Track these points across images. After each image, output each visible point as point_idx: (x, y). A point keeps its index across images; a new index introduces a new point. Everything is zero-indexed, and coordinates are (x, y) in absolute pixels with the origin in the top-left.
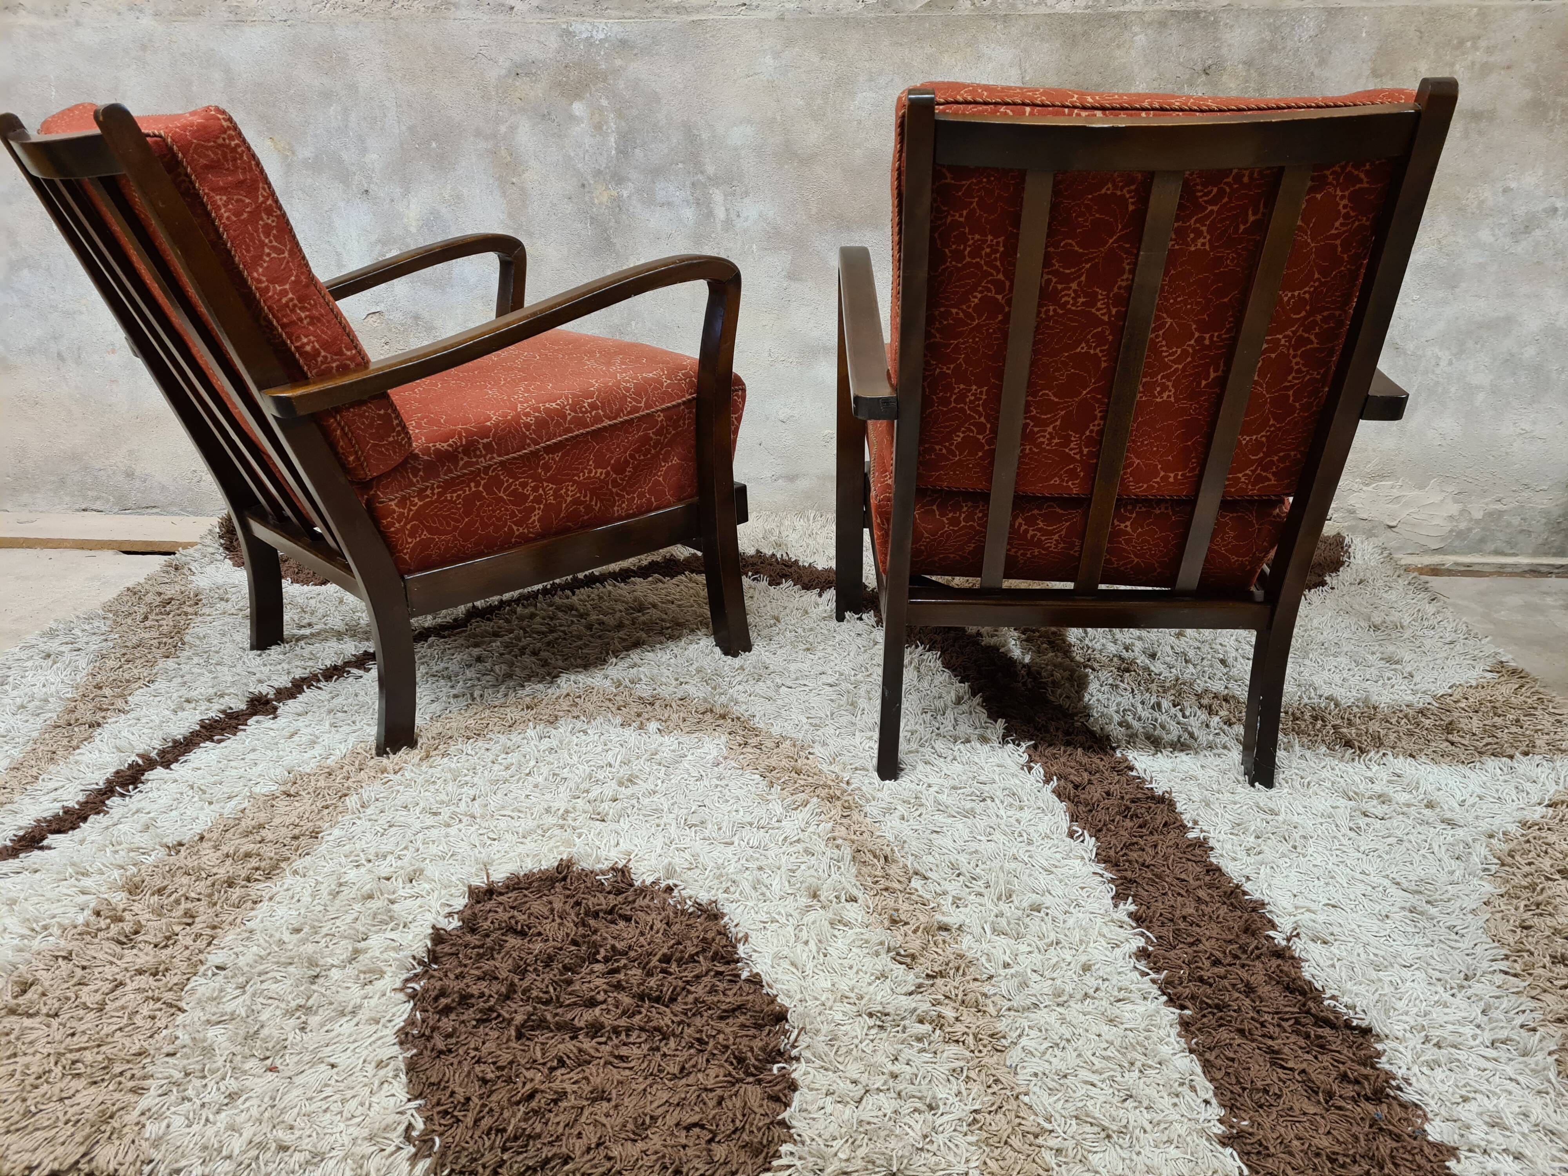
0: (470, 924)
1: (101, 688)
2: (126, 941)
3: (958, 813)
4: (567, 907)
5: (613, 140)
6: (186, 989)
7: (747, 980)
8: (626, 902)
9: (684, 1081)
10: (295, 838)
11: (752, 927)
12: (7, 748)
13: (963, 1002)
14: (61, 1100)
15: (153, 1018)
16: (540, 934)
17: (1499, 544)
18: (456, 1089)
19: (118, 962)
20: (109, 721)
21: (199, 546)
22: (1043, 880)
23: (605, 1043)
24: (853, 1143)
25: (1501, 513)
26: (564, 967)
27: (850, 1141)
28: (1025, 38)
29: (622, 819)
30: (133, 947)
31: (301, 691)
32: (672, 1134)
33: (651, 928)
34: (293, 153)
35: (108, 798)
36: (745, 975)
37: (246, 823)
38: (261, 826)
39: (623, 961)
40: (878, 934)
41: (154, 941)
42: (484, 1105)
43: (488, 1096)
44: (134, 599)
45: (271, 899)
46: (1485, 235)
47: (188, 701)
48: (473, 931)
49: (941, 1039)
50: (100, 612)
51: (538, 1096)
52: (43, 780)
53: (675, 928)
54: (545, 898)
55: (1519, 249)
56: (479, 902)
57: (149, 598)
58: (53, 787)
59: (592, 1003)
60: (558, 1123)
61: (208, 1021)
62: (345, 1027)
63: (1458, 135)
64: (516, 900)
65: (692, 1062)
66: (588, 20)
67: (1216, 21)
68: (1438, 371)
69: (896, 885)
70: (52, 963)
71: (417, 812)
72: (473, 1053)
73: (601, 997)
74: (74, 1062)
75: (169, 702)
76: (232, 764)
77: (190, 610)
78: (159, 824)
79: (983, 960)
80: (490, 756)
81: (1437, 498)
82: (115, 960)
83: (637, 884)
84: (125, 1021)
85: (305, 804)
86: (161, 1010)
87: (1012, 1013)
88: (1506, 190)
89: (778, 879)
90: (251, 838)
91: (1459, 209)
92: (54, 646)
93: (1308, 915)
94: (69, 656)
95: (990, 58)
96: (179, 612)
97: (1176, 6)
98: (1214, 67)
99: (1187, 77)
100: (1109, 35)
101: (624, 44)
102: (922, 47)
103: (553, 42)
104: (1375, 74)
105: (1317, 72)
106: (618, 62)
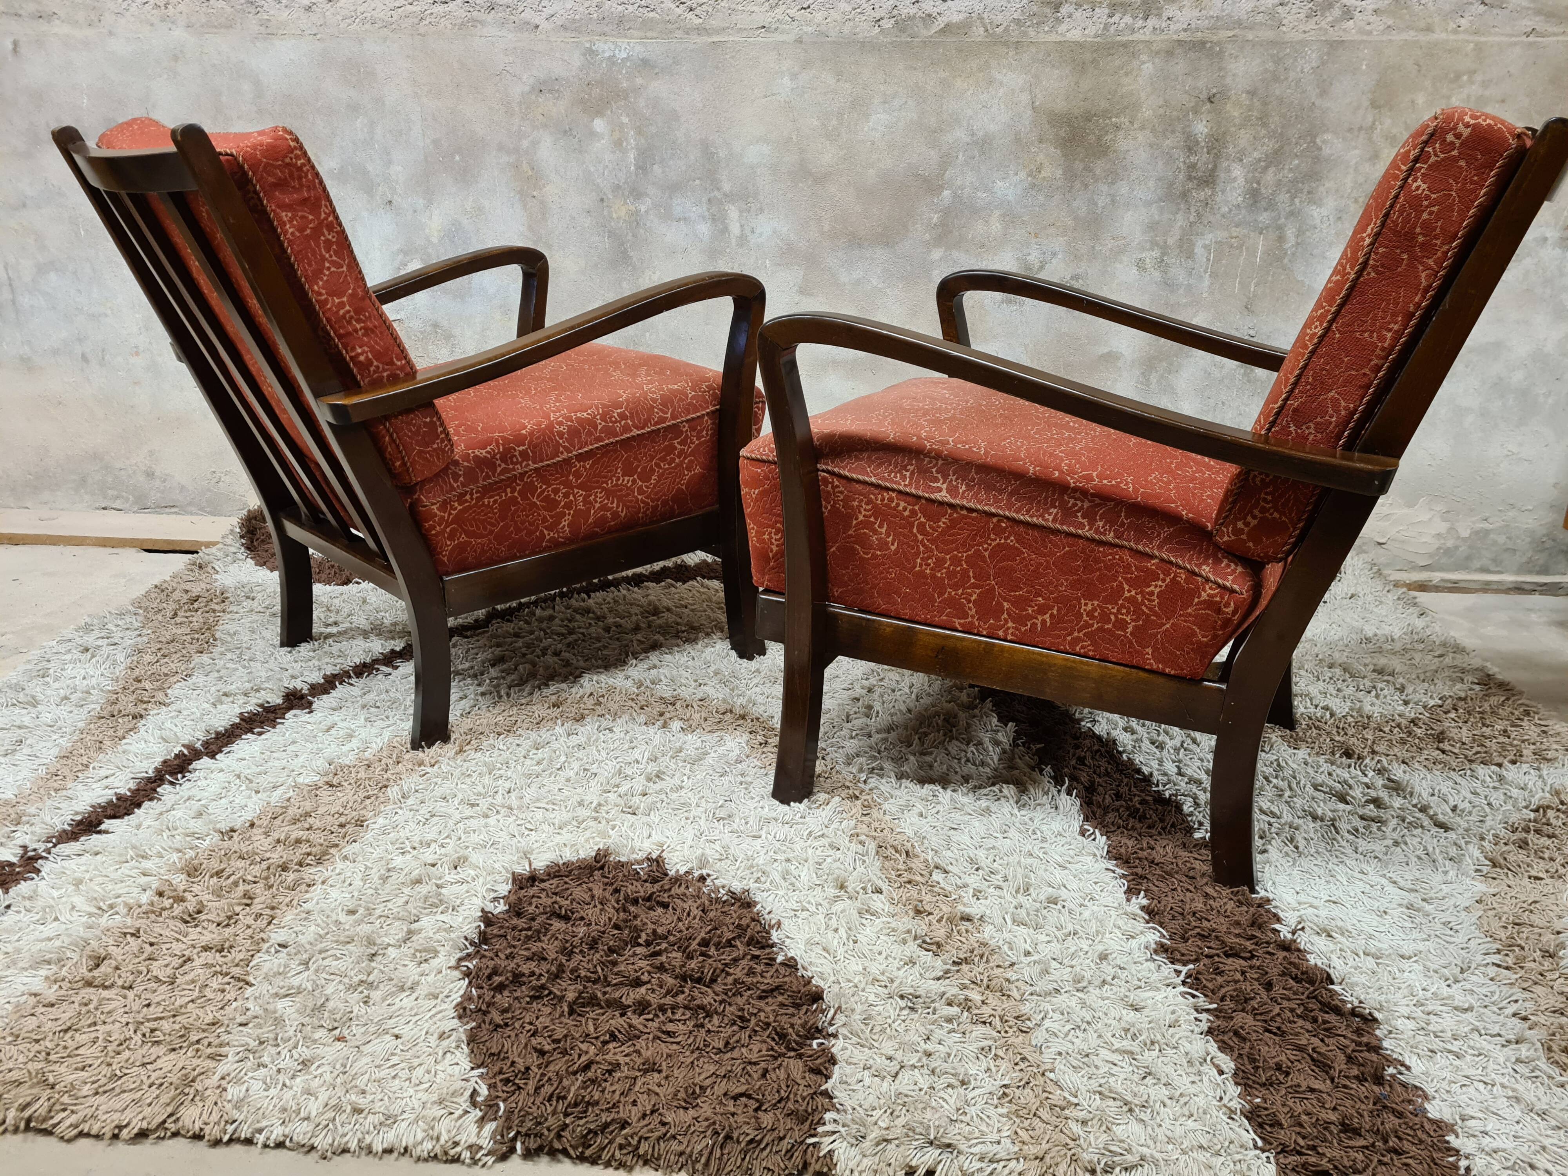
0: (516, 909)
1: (140, 681)
2: (191, 919)
3: (974, 811)
4: (607, 895)
5: (632, 156)
6: (251, 964)
7: (783, 964)
8: (663, 890)
9: (729, 1055)
10: (342, 826)
11: (784, 914)
12: (54, 737)
13: (988, 987)
14: (144, 1065)
15: (223, 991)
16: (582, 918)
17: (1485, 562)
18: (516, 1059)
19: (184, 939)
20: (151, 713)
21: (220, 546)
22: (1059, 875)
23: (652, 1020)
24: (891, 1114)
25: (1487, 532)
26: (609, 949)
27: (889, 1111)
28: (1036, 64)
29: (652, 813)
30: (196, 926)
31: (334, 687)
32: (721, 1103)
33: (688, 915)
35: (159, 786)
36: (780, 958)
37: (292, 812)
38: (308, 815)
39: (664, 945)
40: (906, 922)
41: (218, 920)
42: (543, 1075)
43: (546, 1067)
44: (163, 596)
45: (323, 883)
47: (225, 695)
48: (519, 915)
49: (969, 1020)
50: (131, 608)
51: (594, 1067)
52: (94, 768)
53: (712, 915)
54: (584, 886)
56: (521, 888)
57: (177, 595)
58: (105, 775)
59: (637, 983)
60: (614, 1092)
61: (276, 994)
62: (405, 1001)
64: (558, 887)
65: (736, 1038)
66: (611, 39)
67: (1221, 52)
69: (919, 878)
70: (121, 939)
71: (456, 803)
72: (528, 1027)
73: (645, 978)
74: (153, 1031)
75: (208, 695)
76: (275, 755)
77: (217, 607)
78: (210, 811)
79: (1006, 948)
80: (521, 751)
81: (1425, 516)
82: (181, 937)
83: (672, 873)
84: (196, 994)
85: (347, 795)
86: (229, 983)
87: (1035, 997)
89: (805, 870)
90: (299, 825)
92: (90, 640)
93: (1311, 910)
94: (106, 650)
95: (1001, 83)
96: (207, 609)
97: (1183, 36)
98: (1218, 96)
99: (1192, 104)
100: (1117, 63)
101: (645, 63)
102: (937, 73)
103: (577, 60)
104: (1374, 105)
105: (1318, 102)
106: (639, 81)
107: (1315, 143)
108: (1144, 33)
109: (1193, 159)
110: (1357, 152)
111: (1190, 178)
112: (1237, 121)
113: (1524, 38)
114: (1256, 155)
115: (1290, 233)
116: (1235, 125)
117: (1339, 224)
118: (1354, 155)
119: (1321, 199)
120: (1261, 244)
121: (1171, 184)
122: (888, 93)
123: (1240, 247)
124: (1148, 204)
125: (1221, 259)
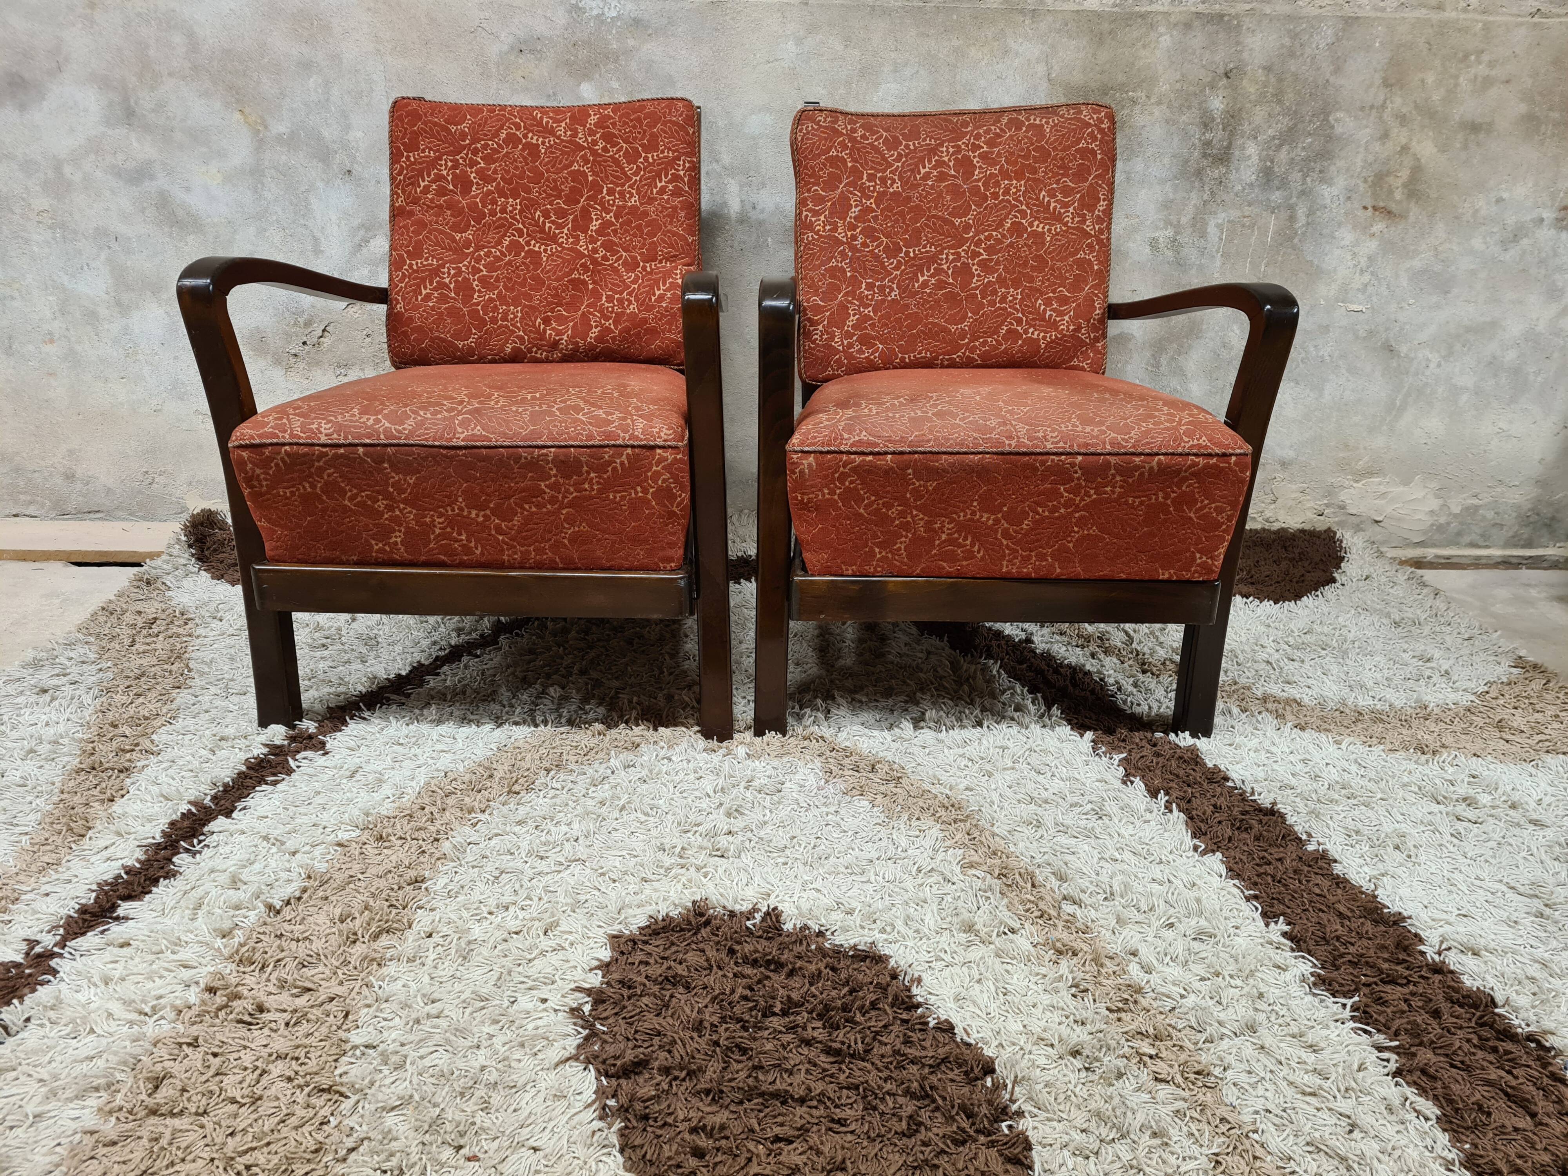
1: (116, 726)
2: (253, 1020)
4: (723, 957)
6: (339, 1072)
7: (937, 1028)
8: (781, 948)
10: (399, 889)
11: (919, 968)
12: (29, 799)
13: (1157, 1039)
15: (314, 1107)
16: (702, 988)
17: (1474, 537)
19: (253, 1046)
20: (139, 764)
21: (167, 557)
23: (816, 1107)
25: (1477, 508)
26: (744, 1022)
28: (1053, 34)
29: (743, 854)
30: (262, 1028)
31: (343, 721)
33: (818, 975)
34: (266, 127)
35: (173, 855)
36: (932, 1022)
37: (337, 876)
38: (356, 879)
41: (284, 1018)
44: (113, 619)
46: (1477, 243)
47: (223, 739)
50: (79, 636)
52: (90, 836)
55: (1508, 256)
56: (624, 955)
57: (129, 618)
58: (104, 845)
61: (382, 1108)
62: (533, 1104)
63: (1458, 146)
67: (1239, 26)
68: (1428, 372)
69: (1049, 912)
70: (176, 1052)
74: (250, 1167)
75: (202, 740)
76: (300, 810)
77: (180, 631)
80: (579, 790)
81: (1420, 494)
82: (248, 1044)
83: (788, 928)
84: (284, 1112)
85: (398, 851)
86: (319, 1097)
87: (1208, 1046)
88: (1499, 200)
89: (928, 915)
91: (1456, 218)
92: (44, 677)
94: (68, 690)
95: (1017, 53)
96: (170, 633)
97: (1201, 8)
98: (1235, 71)
99: (1209, 79)
100: (1135, 34)
101: (637, 23)
102: (950, 39)
103: (561, 18)
104: (1386, 84)
105: (1332, 80)
106: (631, 42)
107: (1327, 120)
108: (1163, 4)
109: (1208, 136)
110: (1368, 130)
111: (1205, 155)
112: (1253, 97)
113: (1529, 18)
114: (1270, 132)
115: (1301, 213)
116: (1250, 102)
117: (1349, 204)
118: (1365, 134)
119: (1332, 179)
120: (1272, 223)
121: (1187, 161)
122: (899, 61)
123: (1252, 226)
124: (1162, 182)
125: (1233, 239)
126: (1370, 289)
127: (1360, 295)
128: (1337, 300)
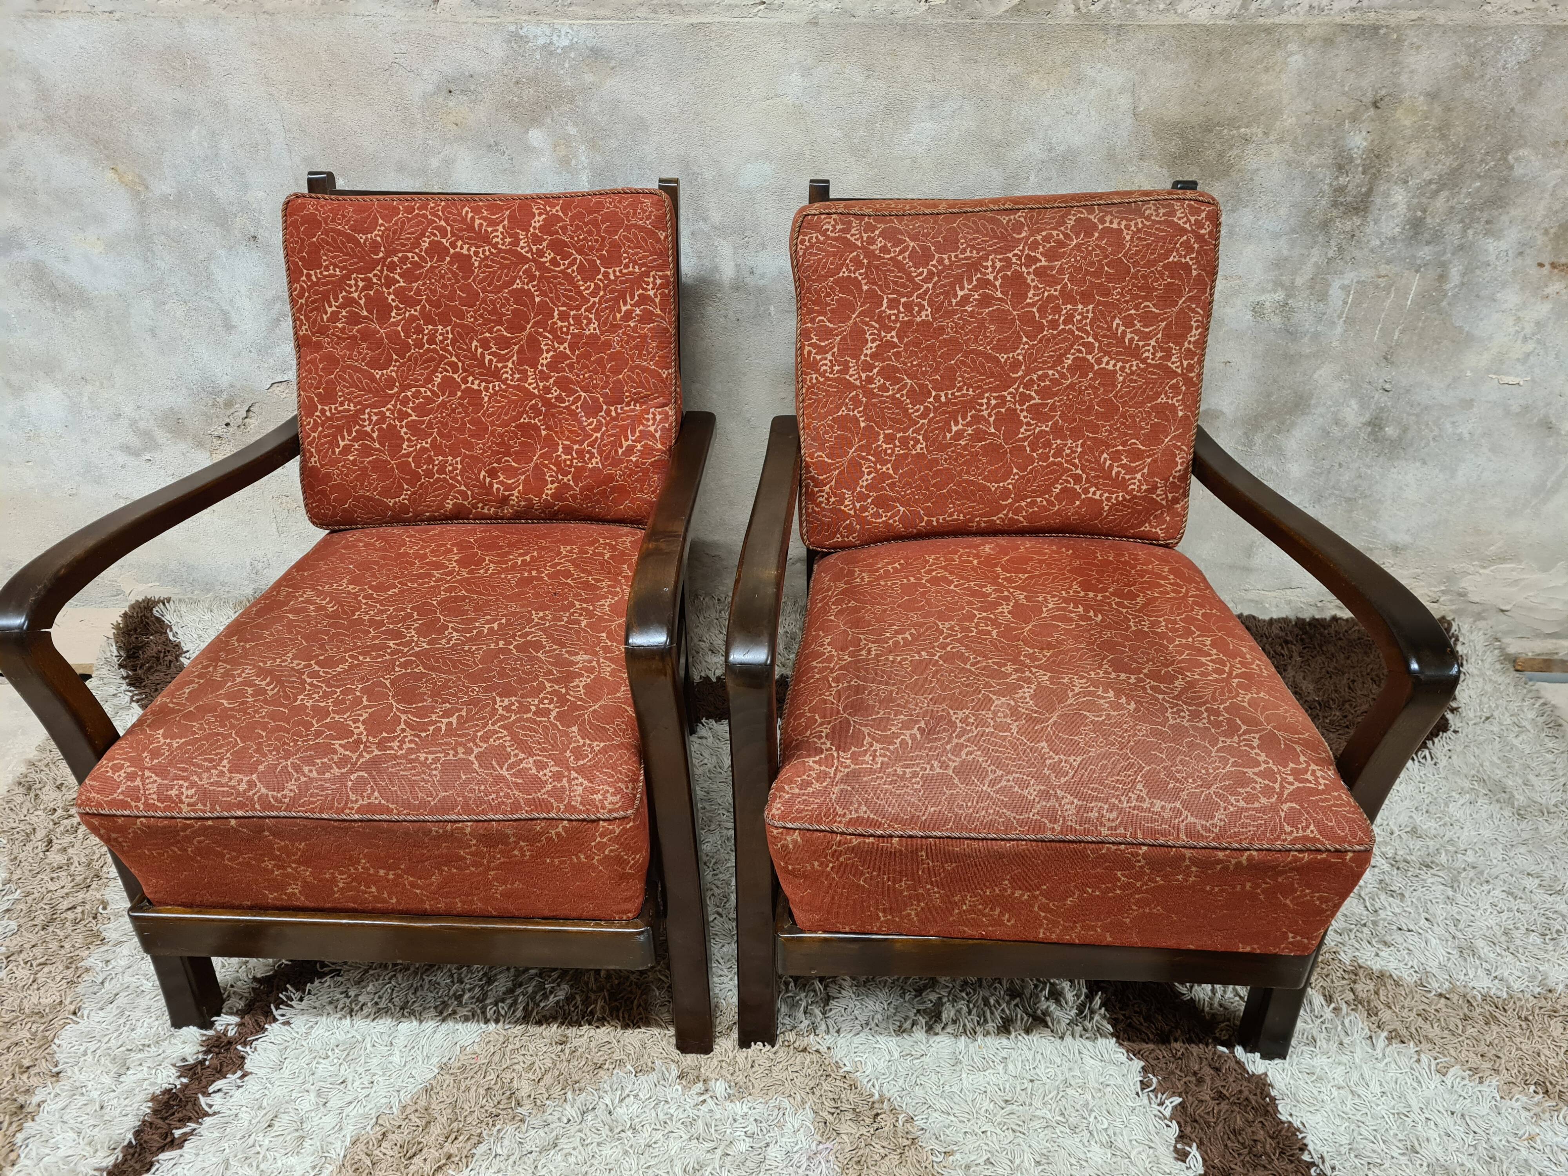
5: (585, 178)
20: (35, 1098)
28: (1143, 56)
34: (147, 188)
66: (546, 20)
67: (1399, 40)
81: (1560, 582)
95: (1094, 82)
97: (1349, 18)
98: (1387, 99)
99: (1351, 109)
100: (1256, 54)
101: (596, 53)
102: (1004, 66)
103: (498, 50)
105: (1518, 109)
106: (589, 78)
107: (1505, 159)
108: (1297, 14)
109: (1342, 180)
110: (1559, 171)
111: (1335, 204)
112: (1408, 132)
114: (1427, 175)
115: (1455, 273)
117: (1519, 260)
118: (1554, 176)
119: (1501, 230)
120: (1415, 284)
121: (1309, 212)
122: (936, 94)
123: (1387, 289)
124: (1276, 236)
125: (1361, 303)
126: (1532, 359)
127: (1519, 367)
128: (1488, 371)
